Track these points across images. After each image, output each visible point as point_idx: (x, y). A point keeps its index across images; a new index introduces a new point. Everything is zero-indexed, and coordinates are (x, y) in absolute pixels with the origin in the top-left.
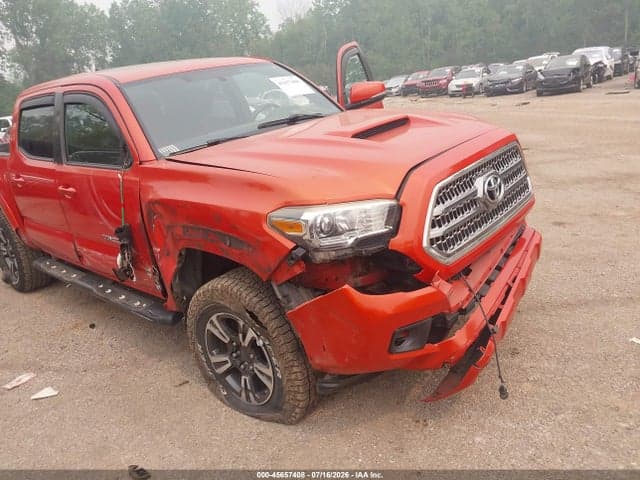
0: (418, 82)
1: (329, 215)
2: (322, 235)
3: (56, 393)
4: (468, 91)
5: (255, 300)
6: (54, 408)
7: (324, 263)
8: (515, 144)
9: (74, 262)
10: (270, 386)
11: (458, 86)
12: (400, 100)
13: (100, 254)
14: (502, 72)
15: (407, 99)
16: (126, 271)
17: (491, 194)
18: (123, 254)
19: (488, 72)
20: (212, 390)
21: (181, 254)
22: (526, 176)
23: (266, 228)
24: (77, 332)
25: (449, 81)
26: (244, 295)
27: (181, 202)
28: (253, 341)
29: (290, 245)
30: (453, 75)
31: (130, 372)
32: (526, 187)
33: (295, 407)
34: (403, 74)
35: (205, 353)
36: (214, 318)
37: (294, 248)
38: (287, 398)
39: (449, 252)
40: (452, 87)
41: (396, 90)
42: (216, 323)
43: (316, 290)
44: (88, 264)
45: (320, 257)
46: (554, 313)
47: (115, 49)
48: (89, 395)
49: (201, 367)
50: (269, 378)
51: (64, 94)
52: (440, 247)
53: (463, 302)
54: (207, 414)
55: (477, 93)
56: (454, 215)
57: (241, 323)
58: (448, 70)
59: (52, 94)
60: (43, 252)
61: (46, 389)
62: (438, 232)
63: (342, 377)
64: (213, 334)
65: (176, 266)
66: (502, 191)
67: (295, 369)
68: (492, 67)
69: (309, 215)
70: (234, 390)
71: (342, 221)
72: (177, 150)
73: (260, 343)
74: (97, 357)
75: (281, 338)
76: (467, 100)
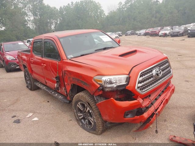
0: (150, 32)
1: (110, 79)
2: (107, 84)
3: (38, 119)
4: (165, 35)
5: (90, 99)
6: (37, 123)
7: (108, 91)
8: (166, 59)
9: (44, 84)
10: (93, 124)
11: (162, 33)
12: (144, 37)
13: (51, 82)
14: (177, 29)
15: (146, 37)
16: (58, 88)
17: (157, 74)
18: (57, 84)
19: (172, 29)
20: (78, 123)
21: (72, 85)
22: (170, 69)
23: (93, 81)
24: (44, 103)
25: (159, 32)
26: (87, 98)
27: (72, 71)
28: (89, 111)
29: (99, 86)
30: (161, 30)
31: (57, 116)
32: (170, 72)
33: (99, 130)
34: (145, 29)
35: (77, 113)
36: (79, 103)
37: (100, 87)
38: (97, 128)
39: (143, 91)
40: (160, 34)
41: (142, 34)
42: (80, 104)
43: (106, 98)
44: (48, 85)
45: (107, 90)
46: (180, 110)
47: (60, 20)
48: (46, 121)
49: (75, 116)
50: (92, 121)
51: (45, 39)
52: (140, 89)
53: (147, 105)
54: (76, 130)
55: (168, 36)
56: (145, 80)
57: (86, 105)
58: (159, 28)
59: (41, 39)
60: (37, 80)
61: (35, 118)
62: (140, 85)
63: (111, 123)
64: (79, 108)
65: (70, 88)
66: (161, 74)
67: (99, 120)
68: (174, 27)
69: (104, 78)
70: (83, 124)
71: (114, 80)
72: (72, 57)
73: (90, 111)
74: (49, 111)
75: (96, 111)
76: (164, 38)
